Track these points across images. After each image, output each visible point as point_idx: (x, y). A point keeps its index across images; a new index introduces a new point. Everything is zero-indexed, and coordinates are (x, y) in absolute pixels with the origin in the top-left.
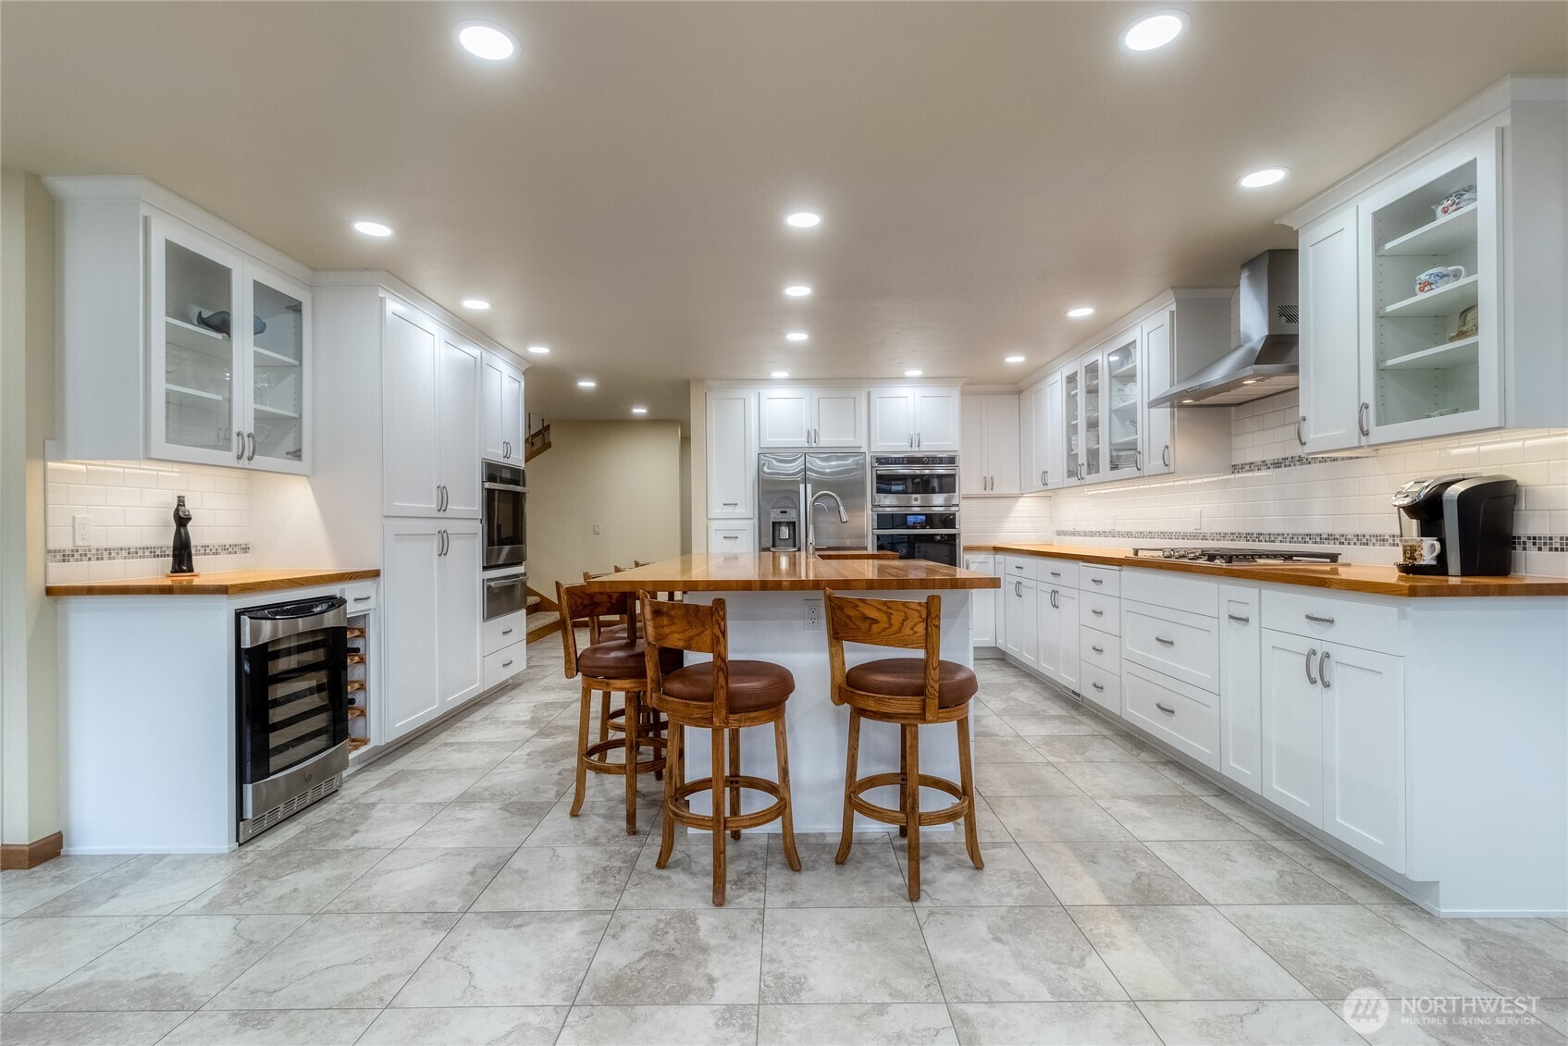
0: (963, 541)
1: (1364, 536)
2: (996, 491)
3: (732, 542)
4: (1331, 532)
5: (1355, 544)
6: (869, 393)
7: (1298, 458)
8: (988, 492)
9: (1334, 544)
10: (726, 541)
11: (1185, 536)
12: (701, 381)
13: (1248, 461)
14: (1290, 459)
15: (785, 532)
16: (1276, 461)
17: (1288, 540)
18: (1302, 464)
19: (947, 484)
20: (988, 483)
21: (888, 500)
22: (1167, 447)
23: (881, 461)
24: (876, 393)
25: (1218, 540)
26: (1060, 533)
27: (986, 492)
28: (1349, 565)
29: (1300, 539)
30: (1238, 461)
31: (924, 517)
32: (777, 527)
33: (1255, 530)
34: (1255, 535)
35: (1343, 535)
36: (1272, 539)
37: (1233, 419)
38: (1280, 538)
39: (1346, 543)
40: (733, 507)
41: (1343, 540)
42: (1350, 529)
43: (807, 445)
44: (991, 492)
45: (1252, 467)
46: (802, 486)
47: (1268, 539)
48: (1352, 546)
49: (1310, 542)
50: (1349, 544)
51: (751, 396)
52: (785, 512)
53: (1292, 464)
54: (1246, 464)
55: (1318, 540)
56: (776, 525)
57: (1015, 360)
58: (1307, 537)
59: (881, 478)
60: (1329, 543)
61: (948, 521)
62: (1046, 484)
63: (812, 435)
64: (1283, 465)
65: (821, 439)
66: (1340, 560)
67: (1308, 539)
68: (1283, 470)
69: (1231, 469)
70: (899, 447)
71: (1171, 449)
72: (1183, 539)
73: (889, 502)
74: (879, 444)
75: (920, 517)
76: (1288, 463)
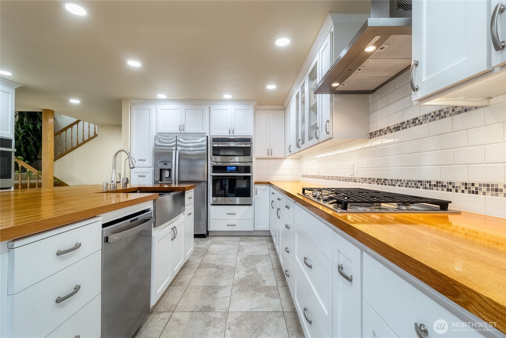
0: (254, 179)
1: (473, 185)
2: (273, 156)
3: (143, 178)
4: (439, 180)
5: (463, 191)
6: (210, 107)
7: (412, 121)
8: (270, 156)
9: (442, 190)
10: (140, 178)
11: (346, 180)
12: (128, 100)
13: (379, 129)
14: (406, 123)
15: (167, 174)
16: (397, 126)
17: (404, 185)
18: (415, 125)
19: (247, 152)
20: (270, 152)
21: (219, 159)
22: (328, 121)
23: (215, 140)
24: (214, 107)
25: (362, 182)
26: (303, 176)
27: (269, 156)
28: (459, 213)
29: (413, 185)
30: (373, 130)
31: (235, 167)
32: (163, 171)
33: (383, 177)
34: (382, 180)
35: (450, 183)
36: (393, 183)
37: (370, 103)
38: (399, 183)
39: (454, 190)
40: (143, 161)
41: (450, 187)
42: (459, 179)
43: (179, 132)
44: (271, 156)
45: (381, 133)
46: (174, 152)
47: (390, 183)
48: (460, 193)
49: (421, 187)
50: (457, 191)
51: (153, 108)
52: (166, 164)
53: (408, 127)
54: (378, 131)
55: (428, 186)
56: (161, 170)
57: (271, 87)
58: (418, 184)
59: (214, 148)
60: (437, 190)
61: (248, 169)
62: (290, 152)
63: (182, 127)
64: (401, 128)
65: (187, 129)
66: (450, 207)
67: (419, 185)
68: (401, 131)
69: (369, 136)
70: (223, 133)
71: (331, 122)
72: (345, 181)
73: (219, 160)
74: (214, 132)
75: (233, 167)
76: (404, 126)
